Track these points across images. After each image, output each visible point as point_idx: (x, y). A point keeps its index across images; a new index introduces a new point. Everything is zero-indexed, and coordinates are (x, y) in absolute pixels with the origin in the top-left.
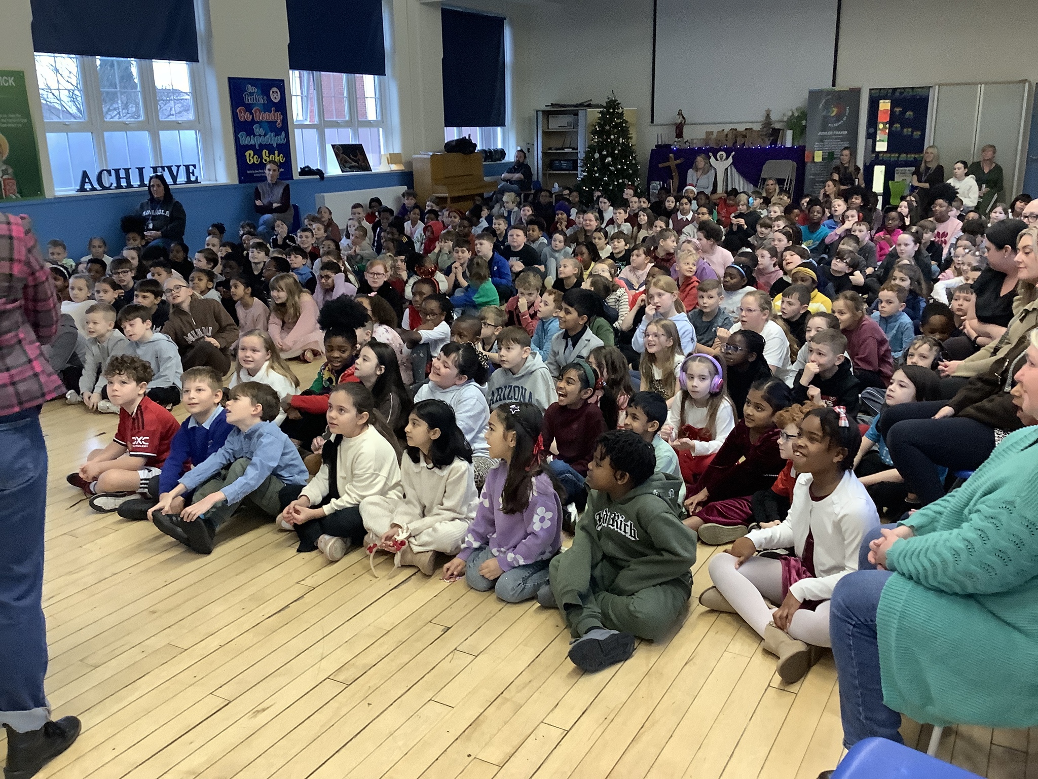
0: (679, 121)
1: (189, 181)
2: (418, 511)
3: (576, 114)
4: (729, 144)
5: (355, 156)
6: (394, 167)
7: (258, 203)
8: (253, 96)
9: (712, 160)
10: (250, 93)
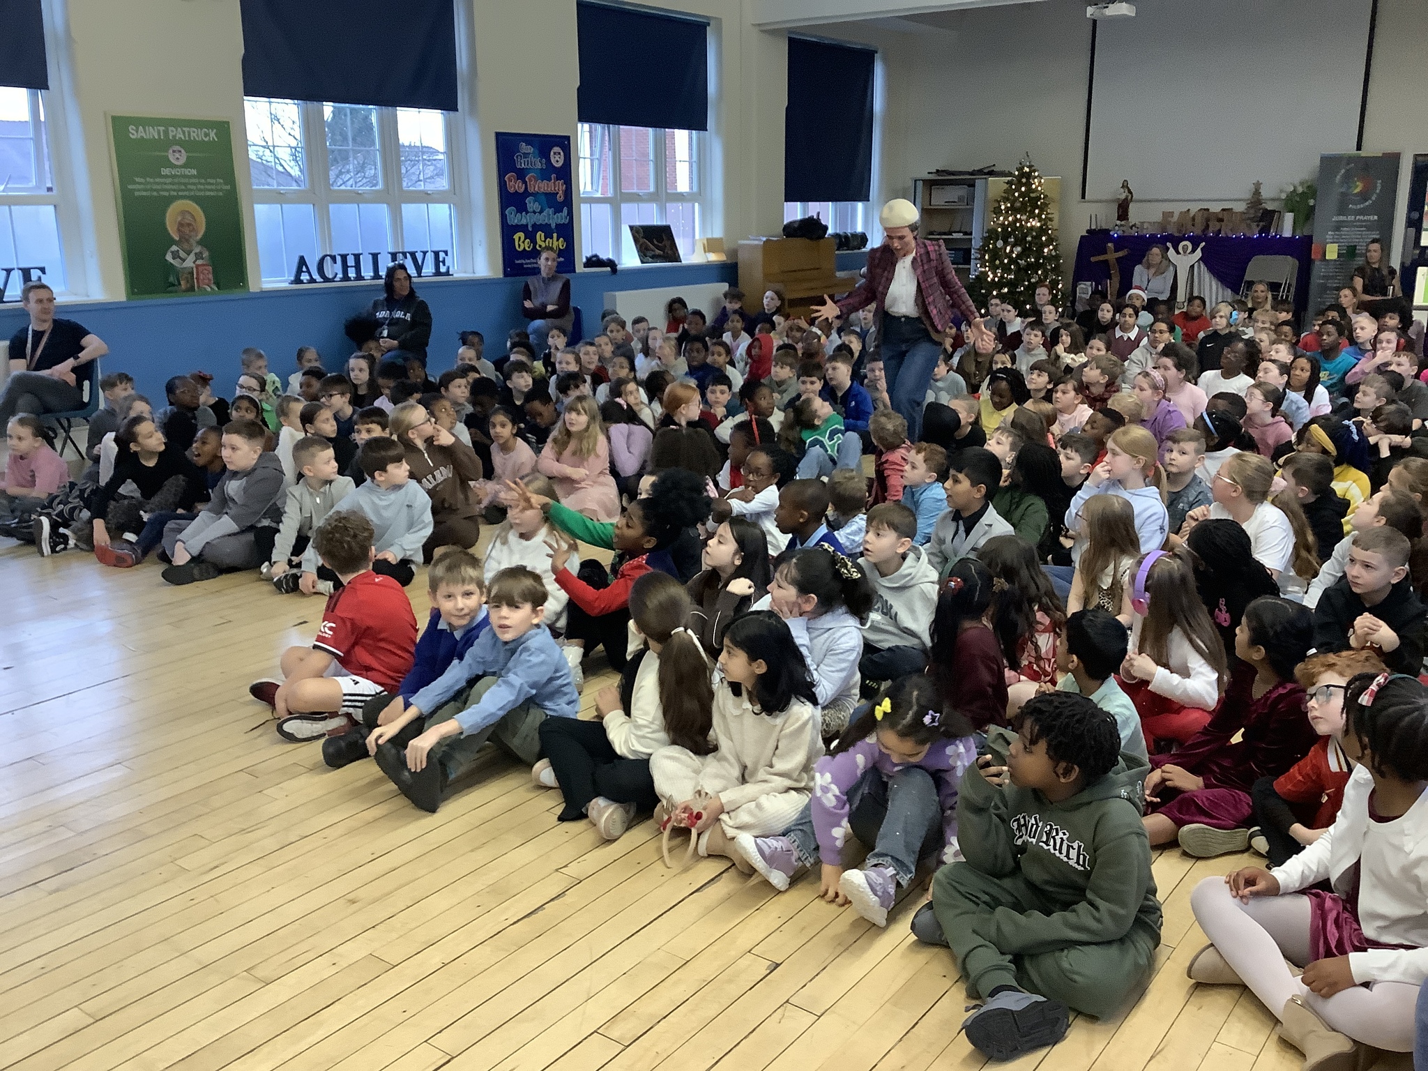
0: (1123, 197)
1: (438, 273)
2: (736, 772)
3: (973, 186)
4: (1198, 231)
5: (660, 240)
6: (713, 257)
7: (528, 304)
8: (528, 158)
9: (1171, 252)
10: (524, 154)
